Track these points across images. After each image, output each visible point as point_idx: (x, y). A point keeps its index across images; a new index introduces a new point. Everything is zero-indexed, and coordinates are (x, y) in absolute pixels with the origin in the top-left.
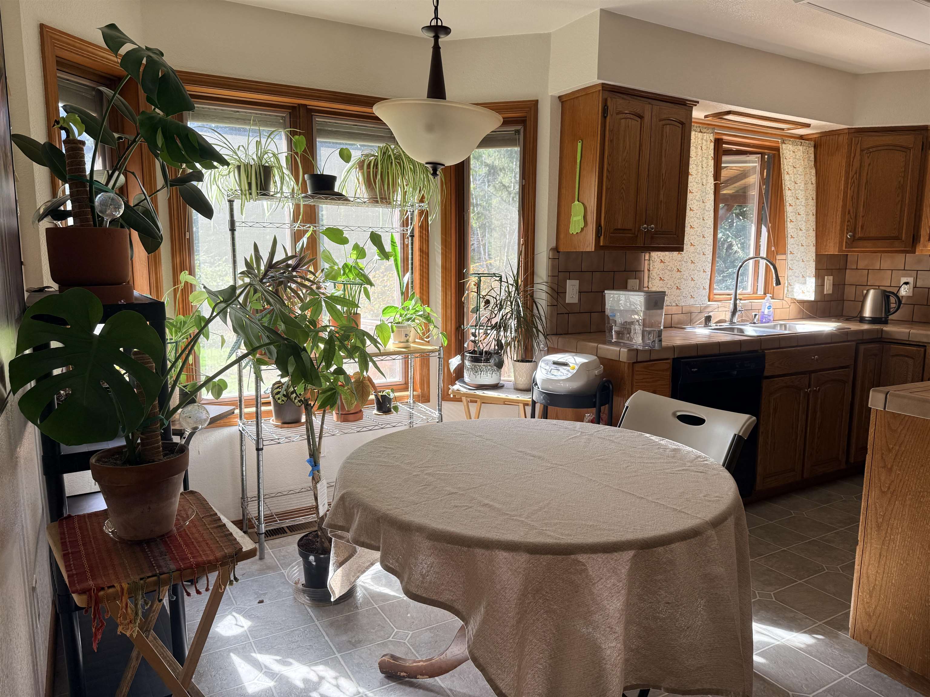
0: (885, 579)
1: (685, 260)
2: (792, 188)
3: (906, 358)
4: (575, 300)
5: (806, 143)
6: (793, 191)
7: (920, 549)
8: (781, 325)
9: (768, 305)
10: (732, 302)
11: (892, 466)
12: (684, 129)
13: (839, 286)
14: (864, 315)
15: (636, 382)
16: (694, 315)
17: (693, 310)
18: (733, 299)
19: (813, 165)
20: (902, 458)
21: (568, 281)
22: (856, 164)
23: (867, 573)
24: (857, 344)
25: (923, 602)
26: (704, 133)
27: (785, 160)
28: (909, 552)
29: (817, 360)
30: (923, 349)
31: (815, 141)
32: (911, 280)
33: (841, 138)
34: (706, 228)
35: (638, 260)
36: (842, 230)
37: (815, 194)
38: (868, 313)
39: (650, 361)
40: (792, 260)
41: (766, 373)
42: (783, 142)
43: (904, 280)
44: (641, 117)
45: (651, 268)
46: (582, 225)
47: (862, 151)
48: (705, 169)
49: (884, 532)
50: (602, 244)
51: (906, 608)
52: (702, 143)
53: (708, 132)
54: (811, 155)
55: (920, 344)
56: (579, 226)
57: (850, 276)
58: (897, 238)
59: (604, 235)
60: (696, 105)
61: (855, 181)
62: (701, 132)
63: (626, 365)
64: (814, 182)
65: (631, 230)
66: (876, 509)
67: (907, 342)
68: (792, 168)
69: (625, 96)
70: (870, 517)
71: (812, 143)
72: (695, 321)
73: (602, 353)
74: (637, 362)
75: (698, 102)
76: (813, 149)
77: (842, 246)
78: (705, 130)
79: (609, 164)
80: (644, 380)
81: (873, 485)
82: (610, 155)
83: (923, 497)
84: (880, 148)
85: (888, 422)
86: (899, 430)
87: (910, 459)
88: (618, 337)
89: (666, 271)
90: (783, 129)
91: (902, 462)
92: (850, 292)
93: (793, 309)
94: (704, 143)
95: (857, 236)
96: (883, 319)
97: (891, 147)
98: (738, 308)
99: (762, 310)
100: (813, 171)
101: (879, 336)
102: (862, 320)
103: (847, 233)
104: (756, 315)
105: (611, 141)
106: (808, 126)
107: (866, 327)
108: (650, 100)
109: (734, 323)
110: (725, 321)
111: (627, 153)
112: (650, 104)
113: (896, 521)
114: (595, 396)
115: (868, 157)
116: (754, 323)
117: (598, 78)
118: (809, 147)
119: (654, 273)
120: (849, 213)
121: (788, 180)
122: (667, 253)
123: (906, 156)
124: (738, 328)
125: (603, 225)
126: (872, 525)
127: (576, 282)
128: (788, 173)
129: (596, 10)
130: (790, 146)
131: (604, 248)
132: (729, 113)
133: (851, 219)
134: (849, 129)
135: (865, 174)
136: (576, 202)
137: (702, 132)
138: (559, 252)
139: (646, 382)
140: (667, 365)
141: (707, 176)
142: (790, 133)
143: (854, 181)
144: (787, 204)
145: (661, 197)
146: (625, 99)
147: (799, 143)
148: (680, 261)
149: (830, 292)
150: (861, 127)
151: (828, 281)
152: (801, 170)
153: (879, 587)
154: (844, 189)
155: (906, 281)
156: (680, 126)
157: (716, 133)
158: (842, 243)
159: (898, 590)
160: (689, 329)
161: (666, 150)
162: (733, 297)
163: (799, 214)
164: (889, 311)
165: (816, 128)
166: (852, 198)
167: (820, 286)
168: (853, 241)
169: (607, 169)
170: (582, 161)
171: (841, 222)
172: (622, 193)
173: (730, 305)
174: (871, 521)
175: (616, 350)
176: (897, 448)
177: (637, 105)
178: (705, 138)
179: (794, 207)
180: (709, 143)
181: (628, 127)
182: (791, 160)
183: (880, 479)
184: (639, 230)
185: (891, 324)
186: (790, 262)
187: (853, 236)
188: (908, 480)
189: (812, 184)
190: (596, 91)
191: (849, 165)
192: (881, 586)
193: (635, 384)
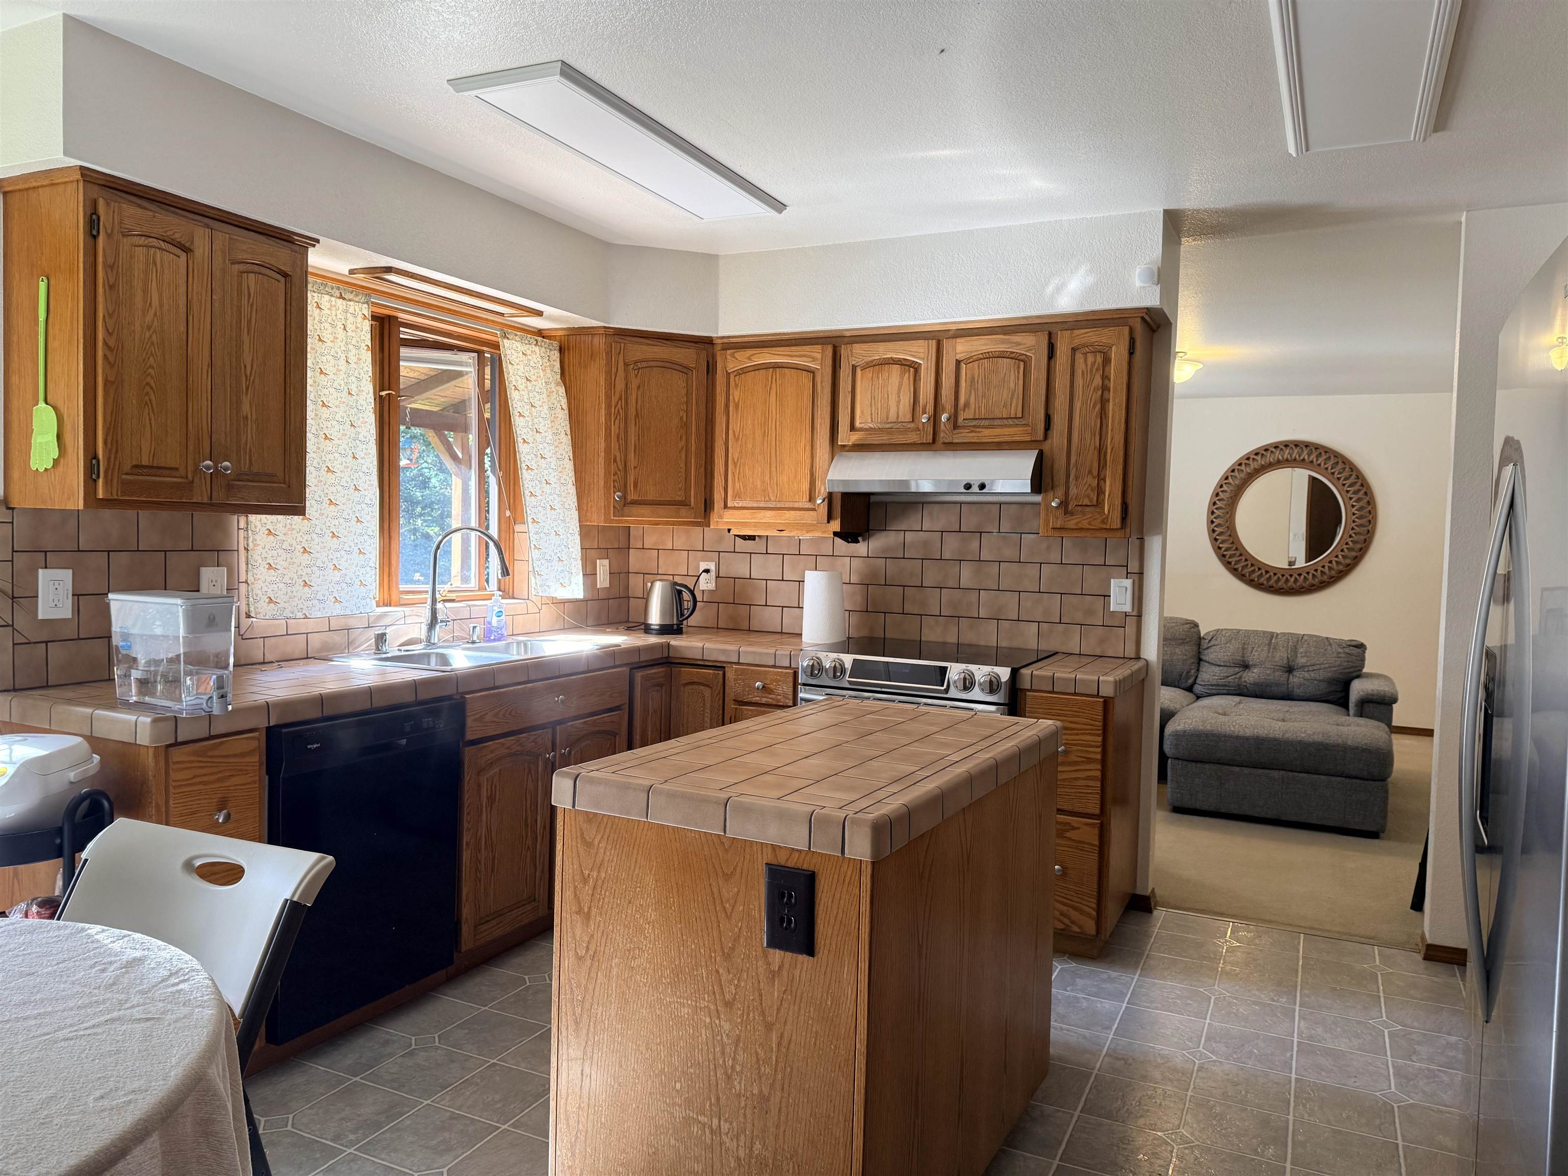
0: (591, 1117)
1: (318, 530)
2: (526, 413)
3: (702, 687)
4: (65, 611)
5: (545, 343)
6: (527, 418)
7: (635, 1054)
8: (518, 643)
9: (496, 609)
10: (428, 605)
11: (590, 908)
12: (288, 285)
13: (620, 574)
14: (650, 622)
15: (175, 787)
16: (354, 634)
17: (352, 623)
18: (429, 601)
19: (559, 380)
20: (603, 893)
21: (40, 571)
22: (620, 385)
23: (566, 1111)
24: (631, 669)
25: (645, 1148)
26: (350, 300)
27: (510, 366)
28: (620, 1062)
29: (562, 701)
30: (721, 672)
31: (560, 342)
32: (712, 566)
33: (596, 340)
34: (361, 474)
35: (223, 529)
36: (606, 486)
37: (568, 425)
38: (655, 618)
39: (211, 737)
40: (537, 533)
41: (470, 736)
42: (505, 336)
43: (703, 566)
44: (187, 250)
45: (251, 545)
46: (55, 454)
47: (626, 365)
48: (353, 365)
49: (584, 1031)
50: (100, 495)
51: (622, 1165)
52: (346, 319)
53: (357, 299)
54: (555, 364)
55: (717, 664)
56: (48, 454)
57: (635, 560)
58: (684, 503)
59: (106, 476)
60: (314, 246)
61: (621, 411)
62: (341, 297)
63: (151, 752)
64: (565, 406)
65: (177, 469)
66: (572, 991)
67: (701, 663)
68: (525, 380)
69: (145, 204)
70: (564, 1007)
71: (556, 344)
72: (358, 643)
73: (101, 731)
74: (177, 744)
75: (318, 241)
76: (557, 354)
77: (610, 514)
78: (351, 296)
79: (109, 333)
80: (197, 780)
81: (565, 947)
82: (111, 316)
83: (634, 958)
84: (652, 364)
85: (581, 830)
86: (596, 843)
87: (613, 892)
88: (140, 693)
89: (281, 552)
90: (502, 314)
91: (603, 899)
92: (636, 582)
93: (548, 615)
94: (351, 319)
95: (629, 498)
96: (675, 627)
97: (667, 365)
98: (440, 617)
99: (488, 619)
100: (562, 390)
101: (666, 655)
102: (647, 629)
103: (615, 493)
104: (474, 627)
105: (112, 287)
106: (539, 314)
107: (653, 640)
108: (206, 220)
109: (434, 644)
110: (419, 641)
111: (155, 315)
112: (208, 226)
113: (601, 1008)
114: (60, 831)
115: (636, 376)
116: (473, 642)
117: (66, 153)
118: (551, 350)
119: (256, 555)
120: (615, 461)
121: (517, 400)
122: (280, 517)
123: (687, 380)
124: (437, 654)
125: (101, 457)
126: (567, 1020)
127: (66, 576)
128: (516, 389)
129: (55, 13)
130: (518, 344)
131: (107, 503)
132: (389, 270)
133: (619, 470)
134: (605, 327)
135: (634, 401)
136: (42, 404)
137: (344, 299)
138: (13, 509)
139: (200, 783)
140: (255, 744)
141: (359, 379)
142: (512, 321)
143: (618, 411)
144: (520, 439)
145: (246, 408)
146: (145, 208)
147: (532, 340)
148: (308, 533)
149: (607, 584)
150: (623, 327)
151: (603, 567)
152: (540, 384)
153: (583, 1134)
154: (606, 423)
155: (707, 567)
156: (282, 279)
157: (372, 303)
158: (609, 508)
159: (610, 1134)
160: (339, 663)
161: (249, 321)
162: (429, 596)
163: (542, 457)
164: (682, 615)
165: (551, 318)
166: (618, 438)
167: (589, 574)
168: (624, 506)
169: (105, 343)
170: (50, 321)
171: (605, 473)
172: (147, 394)
173: (425, 613)
174: (567, 1014)
175: (129, 722)
176: (595, 874)
177: (177, 227)
178: (351, 310)
179: (531, 445)
180: (360, 319)
181: (155, 264)
182: (521, 367)
183: (574, 937)
184: (197, 470)
185: (687, 633)
186: (533, 537)
187: (624, 497)
188: (613, 931)
189: (562, 409)
190: (72, 182)
191: (610, 385)
192: (587, 1131)
193: (171, 790)
